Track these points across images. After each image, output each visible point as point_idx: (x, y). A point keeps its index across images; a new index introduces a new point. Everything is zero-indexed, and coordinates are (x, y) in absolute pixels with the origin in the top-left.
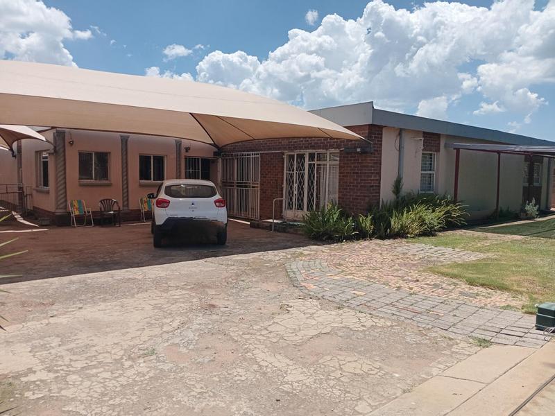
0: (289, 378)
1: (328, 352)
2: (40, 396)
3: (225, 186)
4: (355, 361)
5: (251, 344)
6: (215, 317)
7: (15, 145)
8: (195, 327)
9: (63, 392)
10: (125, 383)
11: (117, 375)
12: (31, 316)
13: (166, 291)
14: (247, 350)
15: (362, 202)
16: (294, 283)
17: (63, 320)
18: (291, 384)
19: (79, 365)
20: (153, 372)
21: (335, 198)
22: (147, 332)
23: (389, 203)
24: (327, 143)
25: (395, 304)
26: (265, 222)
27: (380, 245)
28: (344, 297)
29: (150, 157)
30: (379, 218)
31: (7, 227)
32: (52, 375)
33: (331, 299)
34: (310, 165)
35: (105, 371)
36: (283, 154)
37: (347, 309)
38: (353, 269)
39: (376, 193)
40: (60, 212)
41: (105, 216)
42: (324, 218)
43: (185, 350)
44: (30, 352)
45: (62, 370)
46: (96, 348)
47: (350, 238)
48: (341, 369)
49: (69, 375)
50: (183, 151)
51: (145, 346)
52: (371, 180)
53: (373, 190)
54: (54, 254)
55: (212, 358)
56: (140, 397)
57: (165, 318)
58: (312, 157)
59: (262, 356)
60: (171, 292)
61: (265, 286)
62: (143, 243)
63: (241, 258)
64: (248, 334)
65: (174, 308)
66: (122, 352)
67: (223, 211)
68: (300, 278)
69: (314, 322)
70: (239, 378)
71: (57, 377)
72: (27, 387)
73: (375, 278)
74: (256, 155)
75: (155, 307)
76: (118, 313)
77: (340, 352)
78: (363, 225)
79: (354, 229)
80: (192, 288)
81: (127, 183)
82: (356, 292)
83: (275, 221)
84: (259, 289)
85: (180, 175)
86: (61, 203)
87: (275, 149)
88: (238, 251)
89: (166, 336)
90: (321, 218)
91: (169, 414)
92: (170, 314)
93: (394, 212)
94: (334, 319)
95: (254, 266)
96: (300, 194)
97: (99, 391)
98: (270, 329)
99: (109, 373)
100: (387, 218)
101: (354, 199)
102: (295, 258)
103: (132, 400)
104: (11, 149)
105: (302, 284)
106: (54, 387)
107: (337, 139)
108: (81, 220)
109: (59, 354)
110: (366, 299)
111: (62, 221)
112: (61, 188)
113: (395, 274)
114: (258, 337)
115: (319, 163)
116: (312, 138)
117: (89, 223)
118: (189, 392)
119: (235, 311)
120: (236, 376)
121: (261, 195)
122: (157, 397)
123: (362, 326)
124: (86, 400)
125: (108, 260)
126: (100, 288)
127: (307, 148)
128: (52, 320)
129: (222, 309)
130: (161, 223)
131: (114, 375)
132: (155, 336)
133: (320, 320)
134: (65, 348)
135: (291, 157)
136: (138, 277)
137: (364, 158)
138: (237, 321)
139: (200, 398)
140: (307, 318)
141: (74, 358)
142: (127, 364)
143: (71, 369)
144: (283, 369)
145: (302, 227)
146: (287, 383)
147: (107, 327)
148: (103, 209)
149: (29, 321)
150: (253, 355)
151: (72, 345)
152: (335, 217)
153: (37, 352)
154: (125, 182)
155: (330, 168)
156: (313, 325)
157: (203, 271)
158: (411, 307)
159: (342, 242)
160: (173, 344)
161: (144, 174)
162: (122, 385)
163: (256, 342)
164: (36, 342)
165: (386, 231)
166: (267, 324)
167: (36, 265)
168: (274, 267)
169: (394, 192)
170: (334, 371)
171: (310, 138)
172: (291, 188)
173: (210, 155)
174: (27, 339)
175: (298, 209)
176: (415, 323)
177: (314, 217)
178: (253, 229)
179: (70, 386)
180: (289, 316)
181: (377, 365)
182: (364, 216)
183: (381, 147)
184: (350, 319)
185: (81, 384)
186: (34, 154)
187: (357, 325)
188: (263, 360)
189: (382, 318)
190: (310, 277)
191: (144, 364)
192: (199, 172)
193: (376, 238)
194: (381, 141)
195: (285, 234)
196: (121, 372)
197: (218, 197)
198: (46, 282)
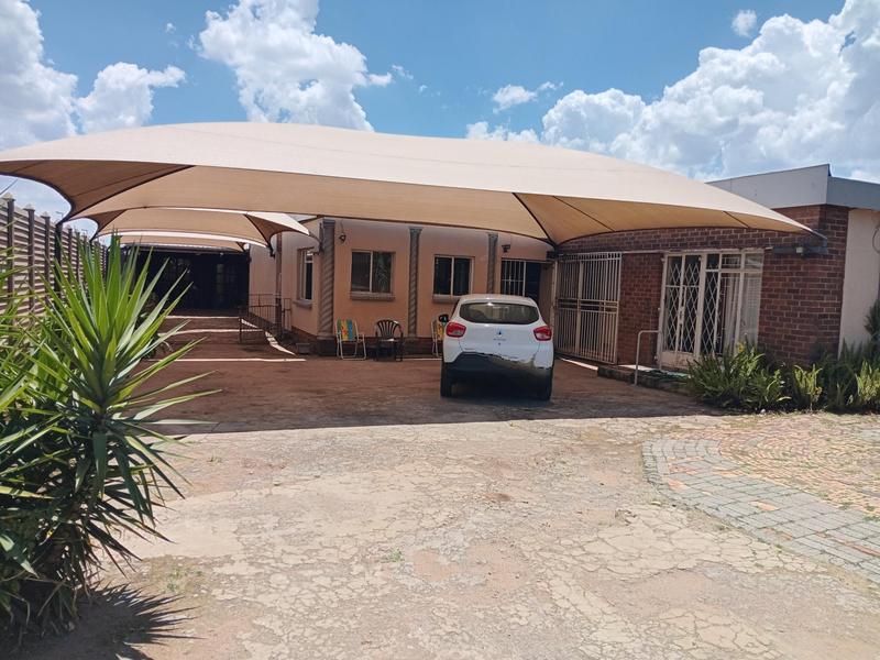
0: (600, 635)
1: (682, 602)
2: (230, 597)
3: (563, 306)
4: (725, 625)
5: (550, 568)
6: (503, 515)
7: (274, 240)
8: (469, 526)
9: (261, 598)
10: (346, 598)
11: (337, 583)
12: (250, 482)
13: (441, 465)
14: (542, 577)
15: (804, 343)
16: (649, 477)
17: (289, 491)
18: (601, 647)
19: (291, 561)
20: (390, 587)
21: (753, 334)
22: (397, 525)
23: (856, 347)
24: (741, 236)
25: (831, 533)
26: (624, 368)
27: (831, 423)
28: (736, 511)
29: (451, 259)
30: (834, 375)
31: (254, 354)
32: (253, 570)
33: (710, 511)
34: (709, 275)
35: (325, 575)
36: (662, 255)
37: (736, 533)
38: (766, 462)
39: (832, 328)
40: (323, 336)
41: (383, 346)
42: (728, 368)
43: (444, 561)
44: (235, 532)
45: (268, 564)
46: (322, 539)
47: (774, 408)
48: (697, 635)
49: (274, 573)
50: (499, 250)
51: (389, 545)
52: (821, 304)
53: (826, 322)
54: (305, 394)
55: (482, 581)
56: (361, 623)
57: (429, 506)
58: (713, 261)
59: (563, 590)
60: (447, 467)
61: (598, 476)
62: (427, 389)
63: (571, 425)
64: (550, 550)
65: (445, 492)
66: (354, 551)
67: (548, 347)
68: (662, 468)
69: (668, 548)
70: (517, 620)
71: (257, 574)
72: (217, 581)
73: (803, 483)
74: (615, 257)
75: (419, 487)
76: (366, 491)
77: (703, 606)
78: (802, 386)
79: (784, 393)
80: (481, 465)
81: (416, 298)
82: (760, 504)
83: (641, 368)
84: (586, 479)
85: (493, 288)
86: (325, 324)
87: (648, 247)
88: (567, 413)
89: (422, 534)
90: (722, 369)
91: (396, 657)
92: (437, 501)
93: (865, 364)
94: (707, 547)
95: (588, 441)
96: (689, 325)
97: (307, 603)
98: (588, 548)
99: (329, 579)
100: (851, 376)
101: (789, 337)
102: (662, 433)
103: (349, 626)
104: (269, 246)
105: (665, 480)
106: (251, 588)
107: (760, 230)
108: (351, 350)
109: (271, 541)
110: (778, 519)
111: (325, 348)
112: (326, 301)
113: (846, 479)
114: (565, 559)
115: (726, 271)
116: (714, 228)
117: (360, 354)
118: (434, 629)
119: (540, 509)
120: (512, 616)
121: (620, 323)
122: (386, 628)
123: (757, 565)
124: (287, 615)
125: (373, 409)
126: (349, 450)
127: (704, 245)
128: (276, 490)
129: (517, 505)
130: (452, 360)
131: (334, 584)
132: (408, 533)
133: (681, 545)
134: (280, 532)
135: (677, 260)
136: (407, 440)
137: (809, 265)
138: (536, 527)
139: (447, 641)
140: (659, 539)
141: (288, 549)
142: (357, 569)
143: (280, 565)
144: (593, 618)
145: (687, 381)
146: (594, 643)
147: (345, 509)
148: (379, 335)
149: (246, 488)
150: (549, 586)
151: (292, 530)
152: (750, 367)
153: (244, 534)
154: (413, 296)
155: (745, 282)
156: (665, 553)
157: (503, 439)
158: (862, 543)
159: (758, 412)
160: (430, 549)
161: (441, 286)
162: (341, 600)
163: (559, 566)
164: (245, 520)
165: (847, 399)
166: (586, 538)
167: (276, 409)
168: (622, 445)
169: (867, 328)
170: (682, 637)
171: (710, 228)
172: (674, 313)
173: (542, 257)
174: (236, 513)
175: (684, 350)
176: (863, 574)
177: (708, 366)
178: (602, 380)
179: (271, 590)
180: (626, 530)
181: (767, 638)
182: (804, 369)
183: (845, 246)
184: (737, 549)
185: (286, 590)
186: (295, 253)
187: (748, 563)
188: (564, 598)
189: (800, 555)
190: (681, 470)
191: (381, 573)
192: (522, 283)
193: (827, 410)
194: (846, 235)
195: (657, 392)
196: (344, 580)
197: (540, 323)
198: (283, 435)
